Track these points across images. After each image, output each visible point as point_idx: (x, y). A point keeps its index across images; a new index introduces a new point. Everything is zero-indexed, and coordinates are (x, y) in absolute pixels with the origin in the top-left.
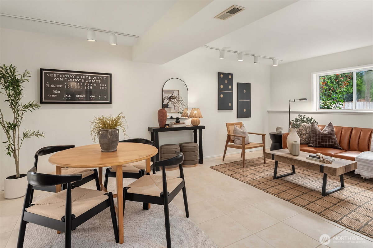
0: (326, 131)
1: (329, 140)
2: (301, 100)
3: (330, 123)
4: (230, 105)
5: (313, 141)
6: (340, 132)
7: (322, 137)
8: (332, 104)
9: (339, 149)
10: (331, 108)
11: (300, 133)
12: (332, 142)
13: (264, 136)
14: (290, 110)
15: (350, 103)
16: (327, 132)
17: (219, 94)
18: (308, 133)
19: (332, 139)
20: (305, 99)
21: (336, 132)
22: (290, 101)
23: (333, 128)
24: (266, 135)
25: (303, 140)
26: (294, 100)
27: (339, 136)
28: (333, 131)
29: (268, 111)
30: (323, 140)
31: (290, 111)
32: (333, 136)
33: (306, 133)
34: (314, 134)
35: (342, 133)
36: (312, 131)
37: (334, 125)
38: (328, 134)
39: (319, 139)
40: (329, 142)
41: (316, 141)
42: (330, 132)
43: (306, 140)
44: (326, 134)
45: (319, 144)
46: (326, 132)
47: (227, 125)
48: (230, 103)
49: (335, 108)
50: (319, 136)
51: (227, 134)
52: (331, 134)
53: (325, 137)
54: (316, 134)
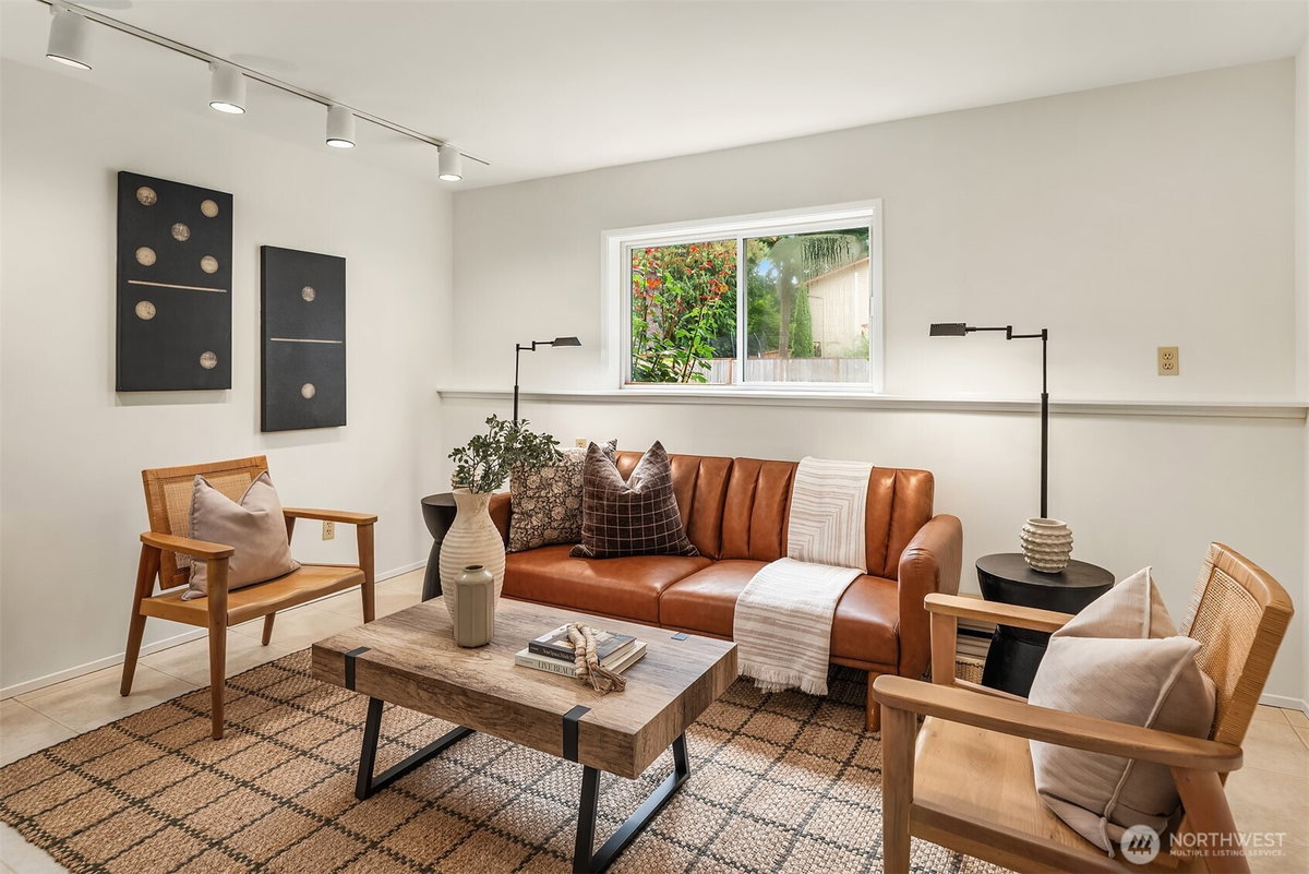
0: (639, 479)
1: (648, 520)
2: (559, 342)
3: (658, 443)
4: (208, 361)
5: (589, 529)
6: (693, 481)
7: (624, 509)
8: (678, 363)
9: (684, 554)
10: (676, 380)
11: (543, 493)
12: (660, 528)
13: (365, 528)
14: (516, 388)
15: (725, 362)
16: (642, 488)
17: (126, 298)
18: (575, 492)
19: (659, 517)
20: (574, 341)
21: (677, 483)
22: (518, 348)
23: (667, 468)
24: (376, 519)
25: (555, 524)
26: (534, 343)
27: (688, 495)
28: (665, 478)
29: (439, 393)
30: (624, 522)
31: (519, 391)
32: (665, 501)
33: (566, 495)
34: (592, 496)
35: (699, 482)
36: (589, 482)
37: (669, 450)
38: (647, 497)
39: (611, 521)
40: (649, 531)
41: (600, 531)
42: (655, 485)
43: (567, 525)
44: (636, 497)
45: (612, 544)
46: (640, 485)
47: (146, 483)
48: (206, 355)
49: (686, 378)
50: (611, 508)
51: (142, 538)
52: (657, 494)
53: (636, 508)
54: (601, 499)
